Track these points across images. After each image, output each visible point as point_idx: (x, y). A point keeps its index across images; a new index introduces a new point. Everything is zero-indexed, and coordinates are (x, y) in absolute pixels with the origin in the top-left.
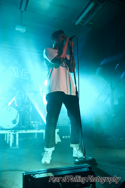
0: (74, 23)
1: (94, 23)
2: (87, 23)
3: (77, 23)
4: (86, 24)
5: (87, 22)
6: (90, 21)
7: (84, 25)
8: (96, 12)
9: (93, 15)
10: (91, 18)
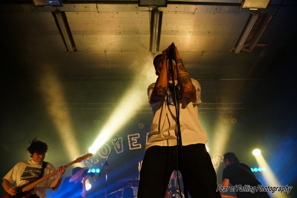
0: (234, 51)
1: (267, 43)
2: (256, 46)
3: (238, 50)
4: (253, 48)
5: (254, 45)
6: (258, 43)
7: (251, 51)
8: (265, 27)
9: (262, 32)
10: (259, 37)
